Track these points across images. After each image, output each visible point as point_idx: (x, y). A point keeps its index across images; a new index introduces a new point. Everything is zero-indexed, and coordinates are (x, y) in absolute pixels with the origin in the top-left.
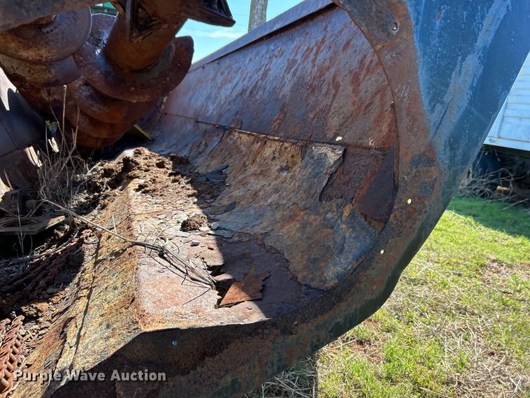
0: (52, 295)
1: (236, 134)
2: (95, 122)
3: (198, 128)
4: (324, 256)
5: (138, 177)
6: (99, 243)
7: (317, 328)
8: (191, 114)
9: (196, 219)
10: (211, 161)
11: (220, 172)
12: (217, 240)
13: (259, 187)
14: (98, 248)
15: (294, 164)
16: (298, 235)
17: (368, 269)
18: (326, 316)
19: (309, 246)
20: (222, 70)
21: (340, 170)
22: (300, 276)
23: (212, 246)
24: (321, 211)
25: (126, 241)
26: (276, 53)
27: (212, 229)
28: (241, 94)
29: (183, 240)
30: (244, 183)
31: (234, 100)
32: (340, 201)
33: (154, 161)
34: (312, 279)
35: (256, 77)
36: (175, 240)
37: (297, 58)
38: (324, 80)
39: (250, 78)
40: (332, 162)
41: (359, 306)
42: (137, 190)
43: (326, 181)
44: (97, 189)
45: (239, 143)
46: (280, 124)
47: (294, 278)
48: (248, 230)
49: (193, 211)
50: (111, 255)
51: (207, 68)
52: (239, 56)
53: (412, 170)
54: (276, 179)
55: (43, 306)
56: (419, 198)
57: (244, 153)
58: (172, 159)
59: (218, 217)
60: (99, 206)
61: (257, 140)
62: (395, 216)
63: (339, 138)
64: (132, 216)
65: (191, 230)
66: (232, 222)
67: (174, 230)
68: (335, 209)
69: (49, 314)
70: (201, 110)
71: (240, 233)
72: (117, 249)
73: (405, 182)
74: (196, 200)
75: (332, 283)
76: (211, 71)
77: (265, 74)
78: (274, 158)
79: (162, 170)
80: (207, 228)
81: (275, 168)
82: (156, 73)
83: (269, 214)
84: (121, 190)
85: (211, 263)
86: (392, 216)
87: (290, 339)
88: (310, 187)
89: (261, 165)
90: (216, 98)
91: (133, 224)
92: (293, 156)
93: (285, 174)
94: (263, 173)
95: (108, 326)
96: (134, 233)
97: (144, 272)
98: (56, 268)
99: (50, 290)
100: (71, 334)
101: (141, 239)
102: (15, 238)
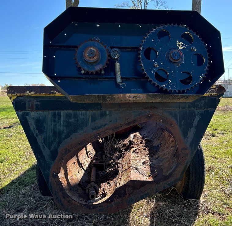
1: (165, 132)
3: (157, 126)
5: (134, 147)
6: (122, 167)
9: (147, 161)
10: (158, 141)
11: (159, 146)
13: (166, 152)
14: (122, 169)
16: (168, 165)
19: (168, 168)
23: (149, 168)
25: (129, 166)
27: (150, 164)
29: (142, 166)
30: (163, 150)
32: (176, 157)
33: (140, 141)
34: (165, 174)
36: (140, 166)
42: (133, 152)
44: (121, 151)
45: (165, 136)
47: (162, 174)
48: (159, 164)
49: (147, 159)
50: (125, 170)
53: (182, 151)
54: (170, 150)
55: (111, 181)
56: (185, 157)
57: (166, 140)
58: (146, 140)
59: (153, 161)
60: (122, 157)
61: (169, 136)
64: (131, 160)
65: (145, 164)
66: (156, 162)
67: (141, 163)
68: (175, 159)
69: (112, 183)
71: (156, 165)
72: (127, 168)
74: (149, 156)
78: (171, 143)
79: (142, 144)
81: (171, 146)
83: (165, 160)
84: (128, 152)
89: (168, 145)
91: (131, 162)
92: (174, 143)
95: (125, 181)
96: (131, 164)
97: (132, 172)
98: (113, 174)
99: (112, 178)
100: (118, 184)
101: (132, 166)
102: (103, 165)
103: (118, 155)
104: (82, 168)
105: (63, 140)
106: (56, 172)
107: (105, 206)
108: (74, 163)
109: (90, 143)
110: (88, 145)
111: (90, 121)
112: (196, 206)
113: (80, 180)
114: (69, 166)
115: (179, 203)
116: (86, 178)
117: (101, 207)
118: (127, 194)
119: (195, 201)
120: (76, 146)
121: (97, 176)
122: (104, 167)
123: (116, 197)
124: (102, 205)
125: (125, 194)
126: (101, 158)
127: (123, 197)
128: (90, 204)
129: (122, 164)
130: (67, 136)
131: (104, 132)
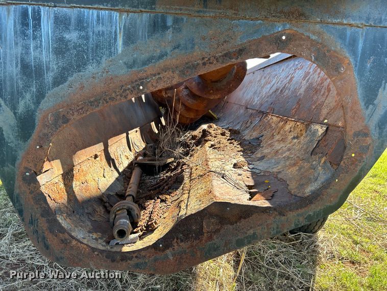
0: (171, 193)
1: (270, 116)
2: (188, 109)
3: (247, 112)
4: (308, 183)
5: (210, 140)
6: (191, 172)
7: (298, 215)
8: (243, 103)
9: (241, 163)
10: (253, 132)
11: (258, 139)
12: (252, 174)
13: (279, 147)
14: (191, 174)
15: (302, 135)
16: (296, 173)
17: (327, 189)
18: (303, 210)
19: (301, 178)
20: (265, 75)
21: (324, 139)
22: (293, 191)
23: (249, 176)
24: (311, 160)
25: (206, 170)
26: (299, 66)
27: (249, 168)
28: (275, 91)
29: (234, 172)
30: (271, 145)
31: (271, 95)
32: (320, 155)
33: (220, 132)
34: (299, 193)
35: (286, 81)
36: (230, 172)
37: (310, 71)
38: (323, 86)
39: (282, 81)
40: (320, 134)
41: (322, 208)
42: (210, 147)
43: (316, 145)
44: (188, 146)
45: (271, 122)
46: (296, 111)
47: (290, 192)
48: (270, 170)
49: (241, 159)
50: (199, 176)
51: (256, 73)
52: (276, 67)
53: (354, 139)
54: (290, 143)
55: (168, 197)
56: (359, 154)
57: (273, 128)
58: (230, 130)
59: (253, 163)
60: (190, 155)
61: (282, 120)
62: (344, 163)
63: (326, 121)
64: (208, 160)
65: (239, 168)
66: (261, 166)
67: (230, 167)
68: (317, 159)
69: (170, 201)
70: (250, 101)
71: (265, 172)
72: (201, 174)
73: (350, 145)
74: (242, 154)
75: (307, 194)
76: (258, 75)
77: (291, 80)
78: (291, 131)
79: (224, 137)
80: (247, 168)
81: (290, 137)
82: (225, 82)
83: (282, 162)
84: (201, 147)
85: (248, 184)
86: (342, 162)
87: (283, 218)
88: (307, 148)
89: (282, 135)
90: (260, 93)
91: (209, 163)
92: (301, 130)
93: (296, 140)
94: (283, 140)
95: (200, 201)
96: (210, 167)
97: (215, 183)
98: (172, 182)
99: (170, 191)
100: (183, 205)
101: (213, 169)
102: (154, 166)
103: (183, 151)
104: (112, 168)
105: (49, 89)
106: (31, 170)
107: (149, 257)
108: (96, 156)
109: (135, 130)
110: (132, 131)
111: (120, 42)
112: (312, 247)
113: (103, 191)
114: (80, 161)
115: (281, 237)
116: (119, 188)
117: (140, 258)
118: (204, 233)
119: (310, 237)
120: (82, 109)
121: (141, 184)
122: (157, 168)
123: (177, 239)
124: (144, 254)
125: (200, 232)
126: (152, 153)
127: (195, 239)
128: (115, 249)
129: (191, 165)
130: (59, 80)
131: (157, 77)
